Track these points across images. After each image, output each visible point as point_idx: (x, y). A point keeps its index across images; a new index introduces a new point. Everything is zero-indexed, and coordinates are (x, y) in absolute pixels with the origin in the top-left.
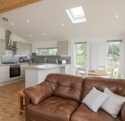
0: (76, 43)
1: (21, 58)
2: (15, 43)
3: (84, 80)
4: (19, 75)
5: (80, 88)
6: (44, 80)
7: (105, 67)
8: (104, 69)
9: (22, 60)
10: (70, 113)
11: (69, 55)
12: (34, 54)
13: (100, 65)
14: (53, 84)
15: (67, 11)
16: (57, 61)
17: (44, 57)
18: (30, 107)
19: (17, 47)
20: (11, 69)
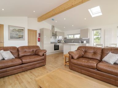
0: (93, 30)
1: (59, 40)
2: (56, 32)
3: (102, 49)
4: (58, 49)
5: (100, 53)
6: (76, 49)
7: (116, 44)
8: (116, 45)
9: (59, 41)
10: (96, 63)
11: (88, 38)
12: (65, 38)
13: (112, 43)
14: (83, 51)
15: (89, 10)
16: (80, 42)
17: (72, 39)
18: (72, 60)
19: (57, 34)
20: (55, 46)
